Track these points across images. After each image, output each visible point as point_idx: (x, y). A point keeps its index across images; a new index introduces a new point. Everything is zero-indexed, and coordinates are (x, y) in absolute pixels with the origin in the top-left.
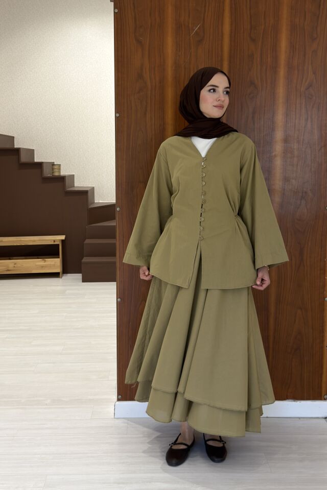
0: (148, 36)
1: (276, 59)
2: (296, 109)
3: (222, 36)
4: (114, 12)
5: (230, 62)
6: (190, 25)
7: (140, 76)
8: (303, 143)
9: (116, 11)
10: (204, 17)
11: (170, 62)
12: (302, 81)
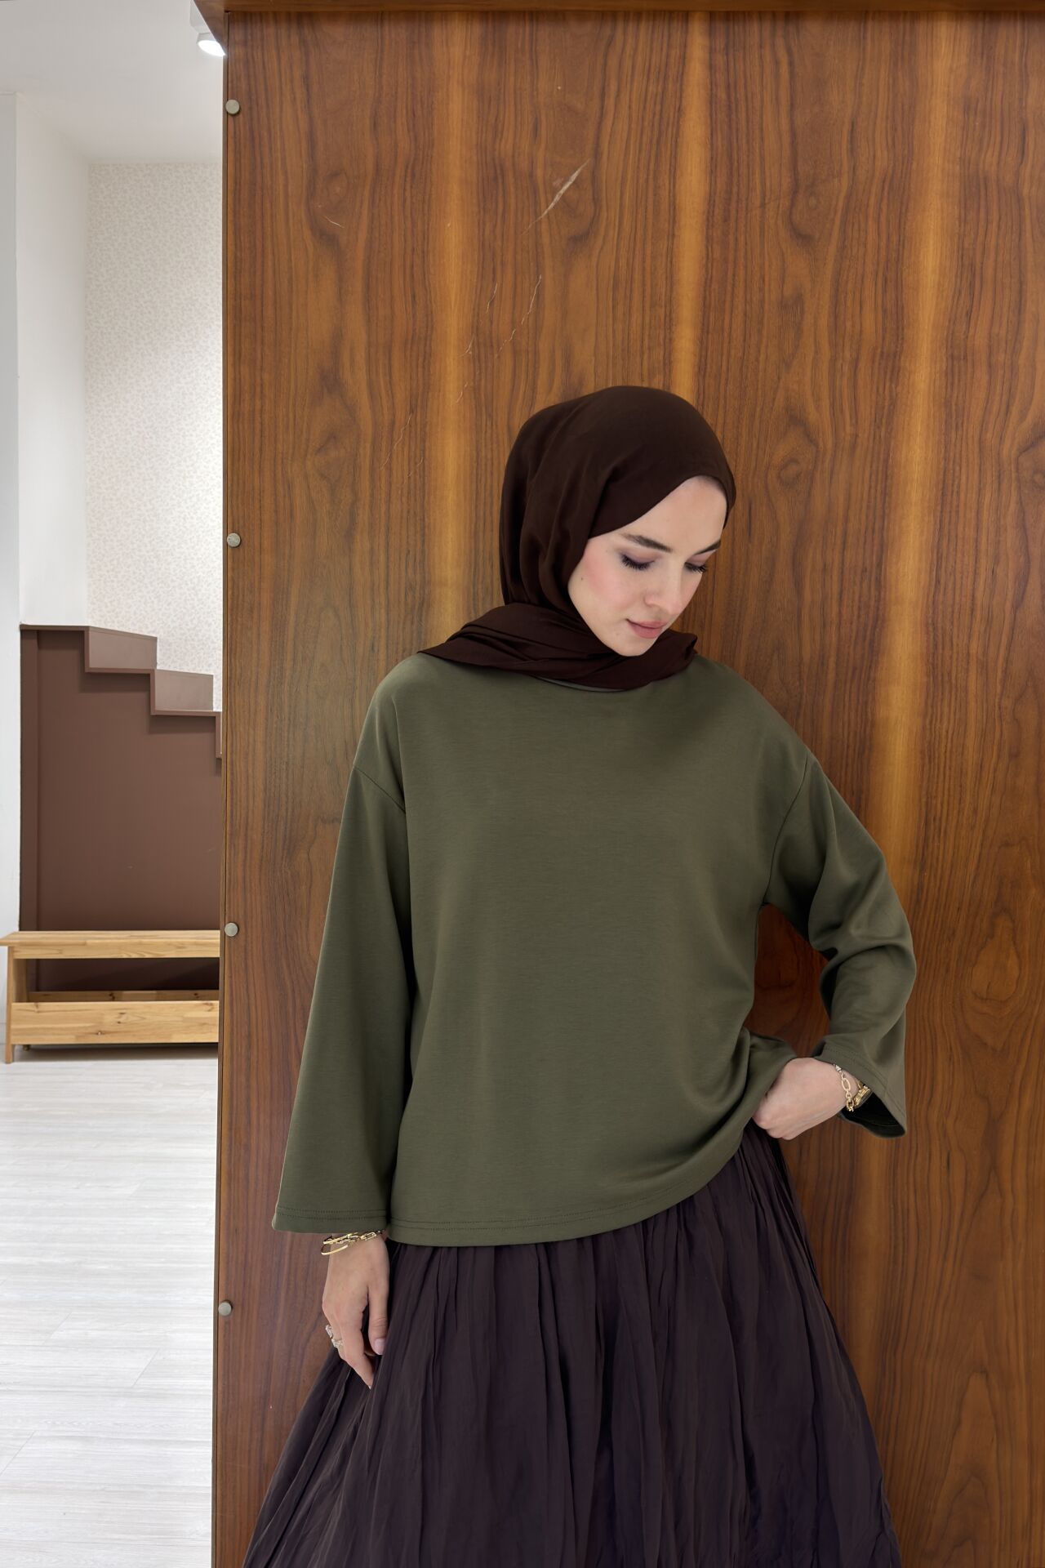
0: (365, 212)
1: (897, 320)
2: (978, 529)
3: (674, 220)
4: (226, 114)
5: (705, 331)
6: (539, 172)
7: (330, 382)
8: (1005, 671)
9: (233, 107)
10: (598, 138)
11: (453, 323)
12: (1008, 411)
